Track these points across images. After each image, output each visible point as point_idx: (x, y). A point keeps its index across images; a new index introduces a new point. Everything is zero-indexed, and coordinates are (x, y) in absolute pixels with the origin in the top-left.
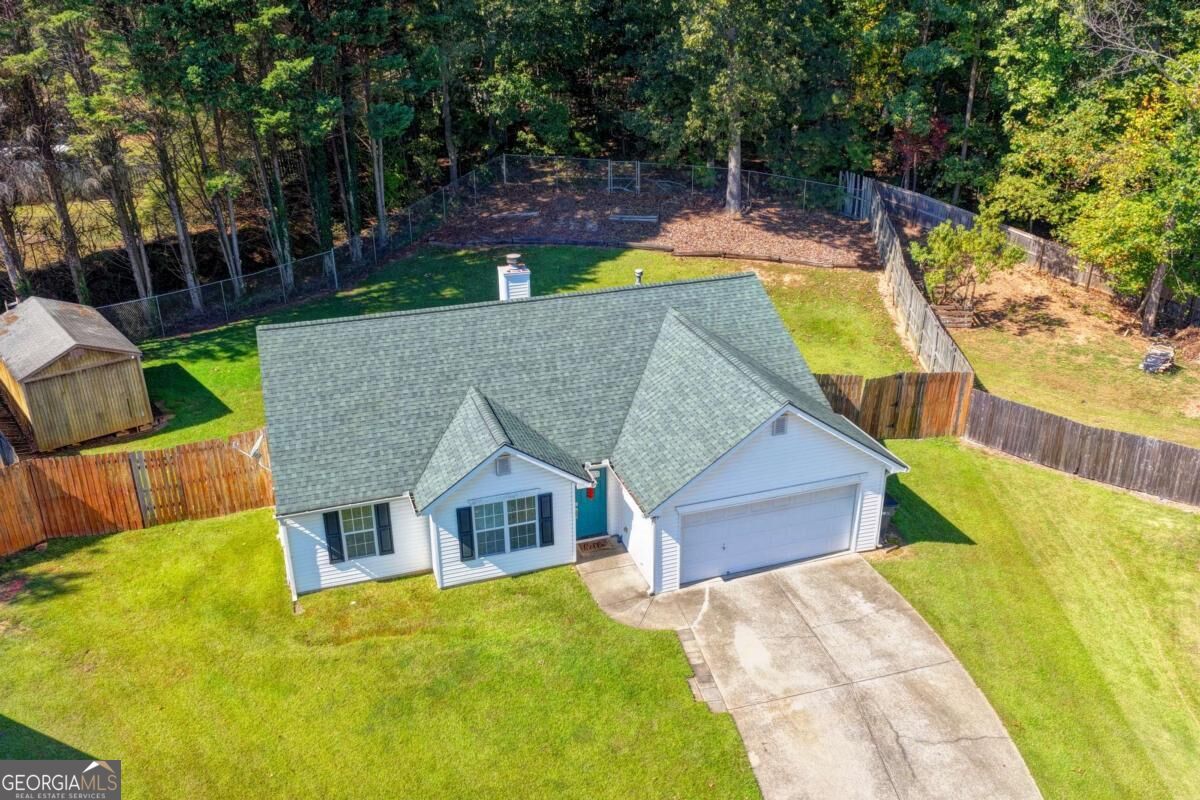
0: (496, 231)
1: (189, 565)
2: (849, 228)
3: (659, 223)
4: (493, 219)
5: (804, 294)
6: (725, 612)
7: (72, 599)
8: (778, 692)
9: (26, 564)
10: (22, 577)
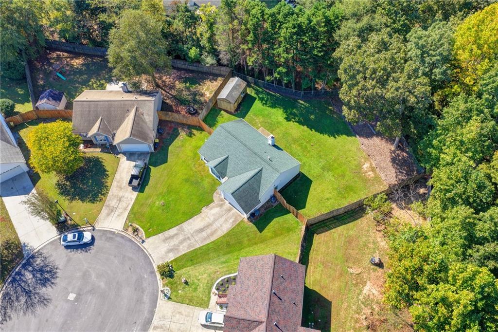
2: (412, 176)
3: (374, 135)
5: (365, 180)
7: (190, 138)
8: (208, 216)
10: (191, 130)
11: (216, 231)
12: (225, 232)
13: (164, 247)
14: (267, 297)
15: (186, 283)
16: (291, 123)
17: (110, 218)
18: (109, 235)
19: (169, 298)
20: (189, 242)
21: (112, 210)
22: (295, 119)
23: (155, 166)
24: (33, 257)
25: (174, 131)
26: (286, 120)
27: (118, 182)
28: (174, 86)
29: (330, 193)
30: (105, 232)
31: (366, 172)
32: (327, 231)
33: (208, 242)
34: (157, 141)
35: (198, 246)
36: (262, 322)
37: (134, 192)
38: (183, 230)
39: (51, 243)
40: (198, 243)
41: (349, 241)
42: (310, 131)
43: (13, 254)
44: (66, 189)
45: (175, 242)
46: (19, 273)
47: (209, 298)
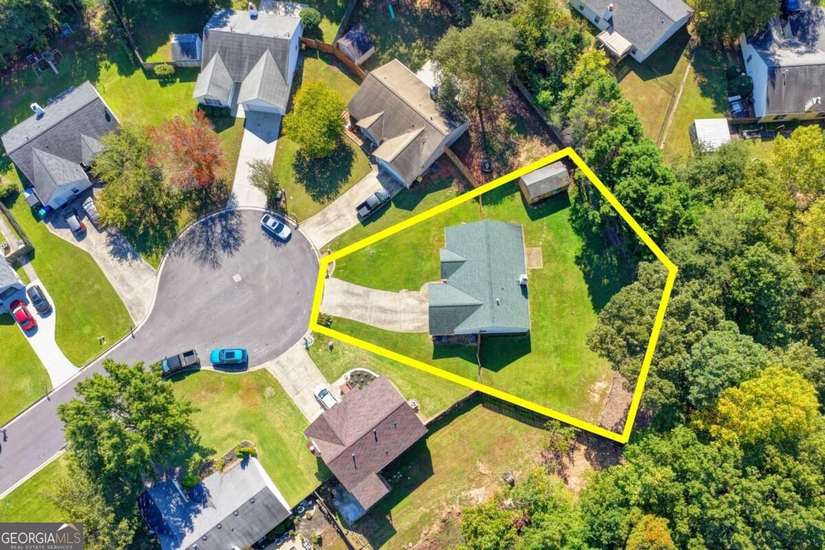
5: (584, 397)
8: (402, 301)
11: (395, 322)
12: (402, 331)
13: (340, 299)
14: (367, 429)
15: (331, 348)
16: (577, 268)
17: (318, 228)
18: (305, 245)
19: (307, 349)
20: (364, 311)
21: (325, 222)
22: (585, 267)
23: (397, 206)
24: (232, 213)
25: (448, 178)
26: (574, 260)
27: (351, 196)
28: (496, 118)
29: (536, 379)
30: (303, 239)
31: (594, 391)
32: (495, 411)
33: (380, 326)
34: (420, 180)
35: (368, 323)
36: (343, 445)
37: (357, 219)
38: (368, 296)
39: (255, 211)
40: (371, 319)
41: (506, 439)
42: (587, 295)
43: (219, 197)
44: (302, 164)
45: (353, 301)
46: (213, 220)
47: (339, 377)
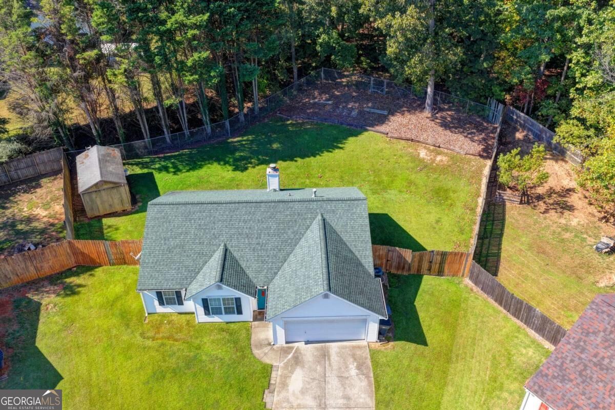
0: (308, 111)
1: (118, 289)
2: (487, 129)
3: (388, 115)
4: (310, 103)
5: (444, 169)
6: (297, 360)
7: (76, 297)
9: (67, 277)
10: (63, 283)
12: (372, 403)
25: (17, 307)
29: (429, 213)
41: (540, 251)
